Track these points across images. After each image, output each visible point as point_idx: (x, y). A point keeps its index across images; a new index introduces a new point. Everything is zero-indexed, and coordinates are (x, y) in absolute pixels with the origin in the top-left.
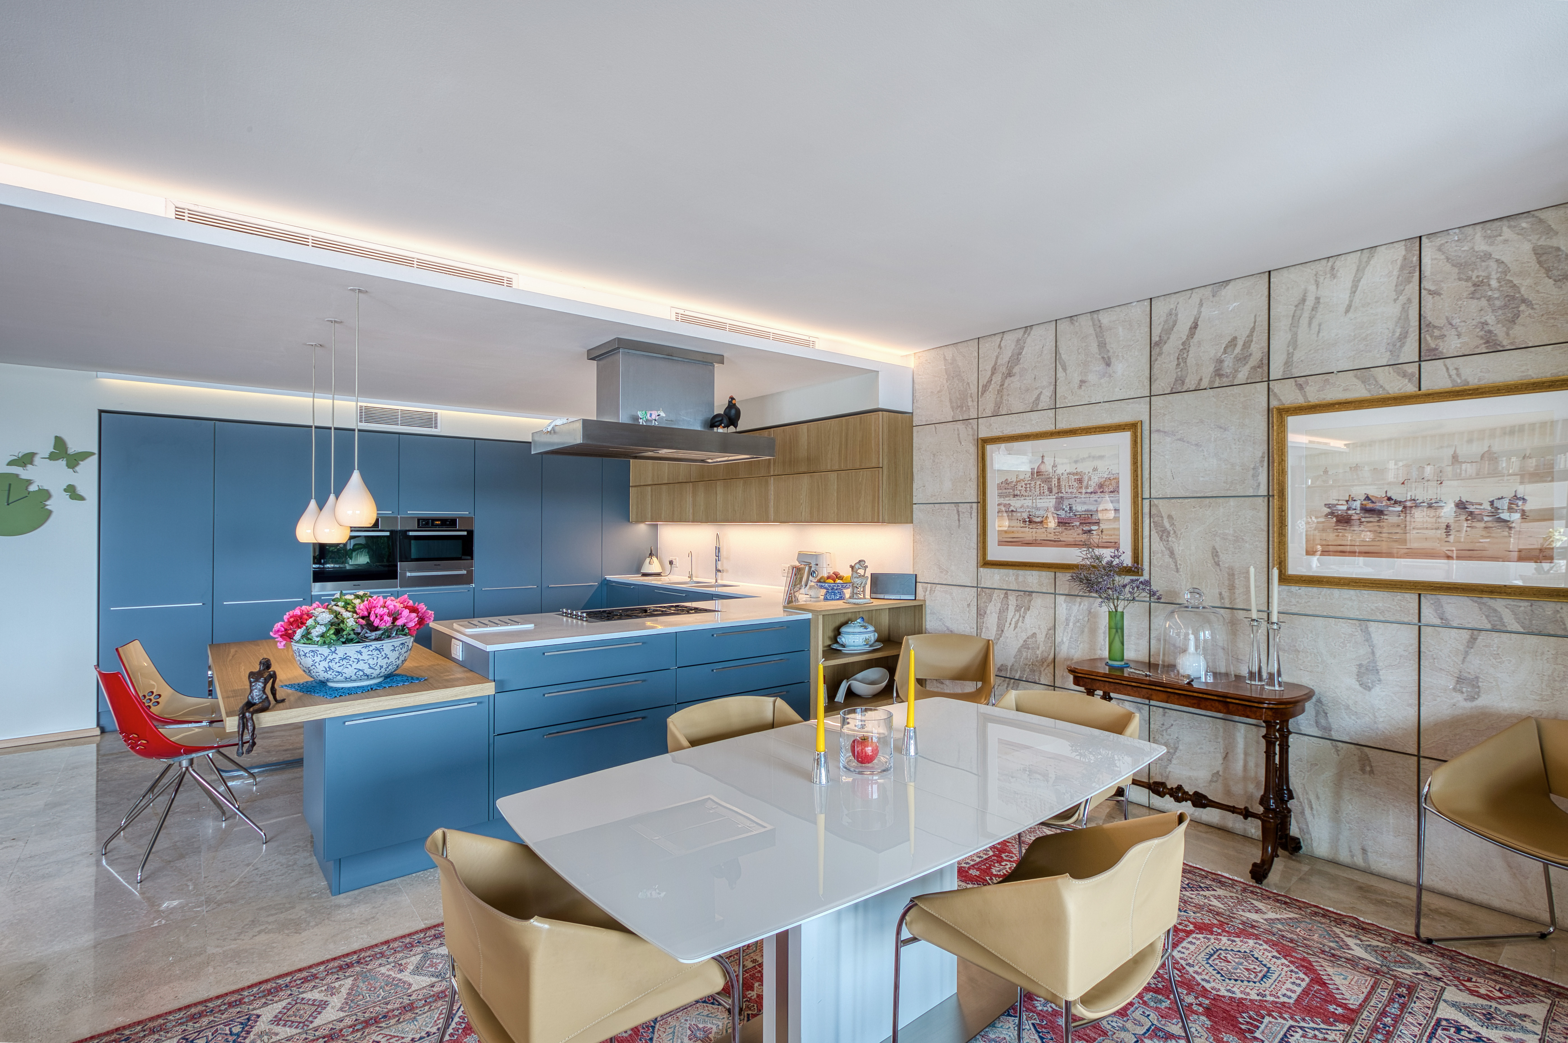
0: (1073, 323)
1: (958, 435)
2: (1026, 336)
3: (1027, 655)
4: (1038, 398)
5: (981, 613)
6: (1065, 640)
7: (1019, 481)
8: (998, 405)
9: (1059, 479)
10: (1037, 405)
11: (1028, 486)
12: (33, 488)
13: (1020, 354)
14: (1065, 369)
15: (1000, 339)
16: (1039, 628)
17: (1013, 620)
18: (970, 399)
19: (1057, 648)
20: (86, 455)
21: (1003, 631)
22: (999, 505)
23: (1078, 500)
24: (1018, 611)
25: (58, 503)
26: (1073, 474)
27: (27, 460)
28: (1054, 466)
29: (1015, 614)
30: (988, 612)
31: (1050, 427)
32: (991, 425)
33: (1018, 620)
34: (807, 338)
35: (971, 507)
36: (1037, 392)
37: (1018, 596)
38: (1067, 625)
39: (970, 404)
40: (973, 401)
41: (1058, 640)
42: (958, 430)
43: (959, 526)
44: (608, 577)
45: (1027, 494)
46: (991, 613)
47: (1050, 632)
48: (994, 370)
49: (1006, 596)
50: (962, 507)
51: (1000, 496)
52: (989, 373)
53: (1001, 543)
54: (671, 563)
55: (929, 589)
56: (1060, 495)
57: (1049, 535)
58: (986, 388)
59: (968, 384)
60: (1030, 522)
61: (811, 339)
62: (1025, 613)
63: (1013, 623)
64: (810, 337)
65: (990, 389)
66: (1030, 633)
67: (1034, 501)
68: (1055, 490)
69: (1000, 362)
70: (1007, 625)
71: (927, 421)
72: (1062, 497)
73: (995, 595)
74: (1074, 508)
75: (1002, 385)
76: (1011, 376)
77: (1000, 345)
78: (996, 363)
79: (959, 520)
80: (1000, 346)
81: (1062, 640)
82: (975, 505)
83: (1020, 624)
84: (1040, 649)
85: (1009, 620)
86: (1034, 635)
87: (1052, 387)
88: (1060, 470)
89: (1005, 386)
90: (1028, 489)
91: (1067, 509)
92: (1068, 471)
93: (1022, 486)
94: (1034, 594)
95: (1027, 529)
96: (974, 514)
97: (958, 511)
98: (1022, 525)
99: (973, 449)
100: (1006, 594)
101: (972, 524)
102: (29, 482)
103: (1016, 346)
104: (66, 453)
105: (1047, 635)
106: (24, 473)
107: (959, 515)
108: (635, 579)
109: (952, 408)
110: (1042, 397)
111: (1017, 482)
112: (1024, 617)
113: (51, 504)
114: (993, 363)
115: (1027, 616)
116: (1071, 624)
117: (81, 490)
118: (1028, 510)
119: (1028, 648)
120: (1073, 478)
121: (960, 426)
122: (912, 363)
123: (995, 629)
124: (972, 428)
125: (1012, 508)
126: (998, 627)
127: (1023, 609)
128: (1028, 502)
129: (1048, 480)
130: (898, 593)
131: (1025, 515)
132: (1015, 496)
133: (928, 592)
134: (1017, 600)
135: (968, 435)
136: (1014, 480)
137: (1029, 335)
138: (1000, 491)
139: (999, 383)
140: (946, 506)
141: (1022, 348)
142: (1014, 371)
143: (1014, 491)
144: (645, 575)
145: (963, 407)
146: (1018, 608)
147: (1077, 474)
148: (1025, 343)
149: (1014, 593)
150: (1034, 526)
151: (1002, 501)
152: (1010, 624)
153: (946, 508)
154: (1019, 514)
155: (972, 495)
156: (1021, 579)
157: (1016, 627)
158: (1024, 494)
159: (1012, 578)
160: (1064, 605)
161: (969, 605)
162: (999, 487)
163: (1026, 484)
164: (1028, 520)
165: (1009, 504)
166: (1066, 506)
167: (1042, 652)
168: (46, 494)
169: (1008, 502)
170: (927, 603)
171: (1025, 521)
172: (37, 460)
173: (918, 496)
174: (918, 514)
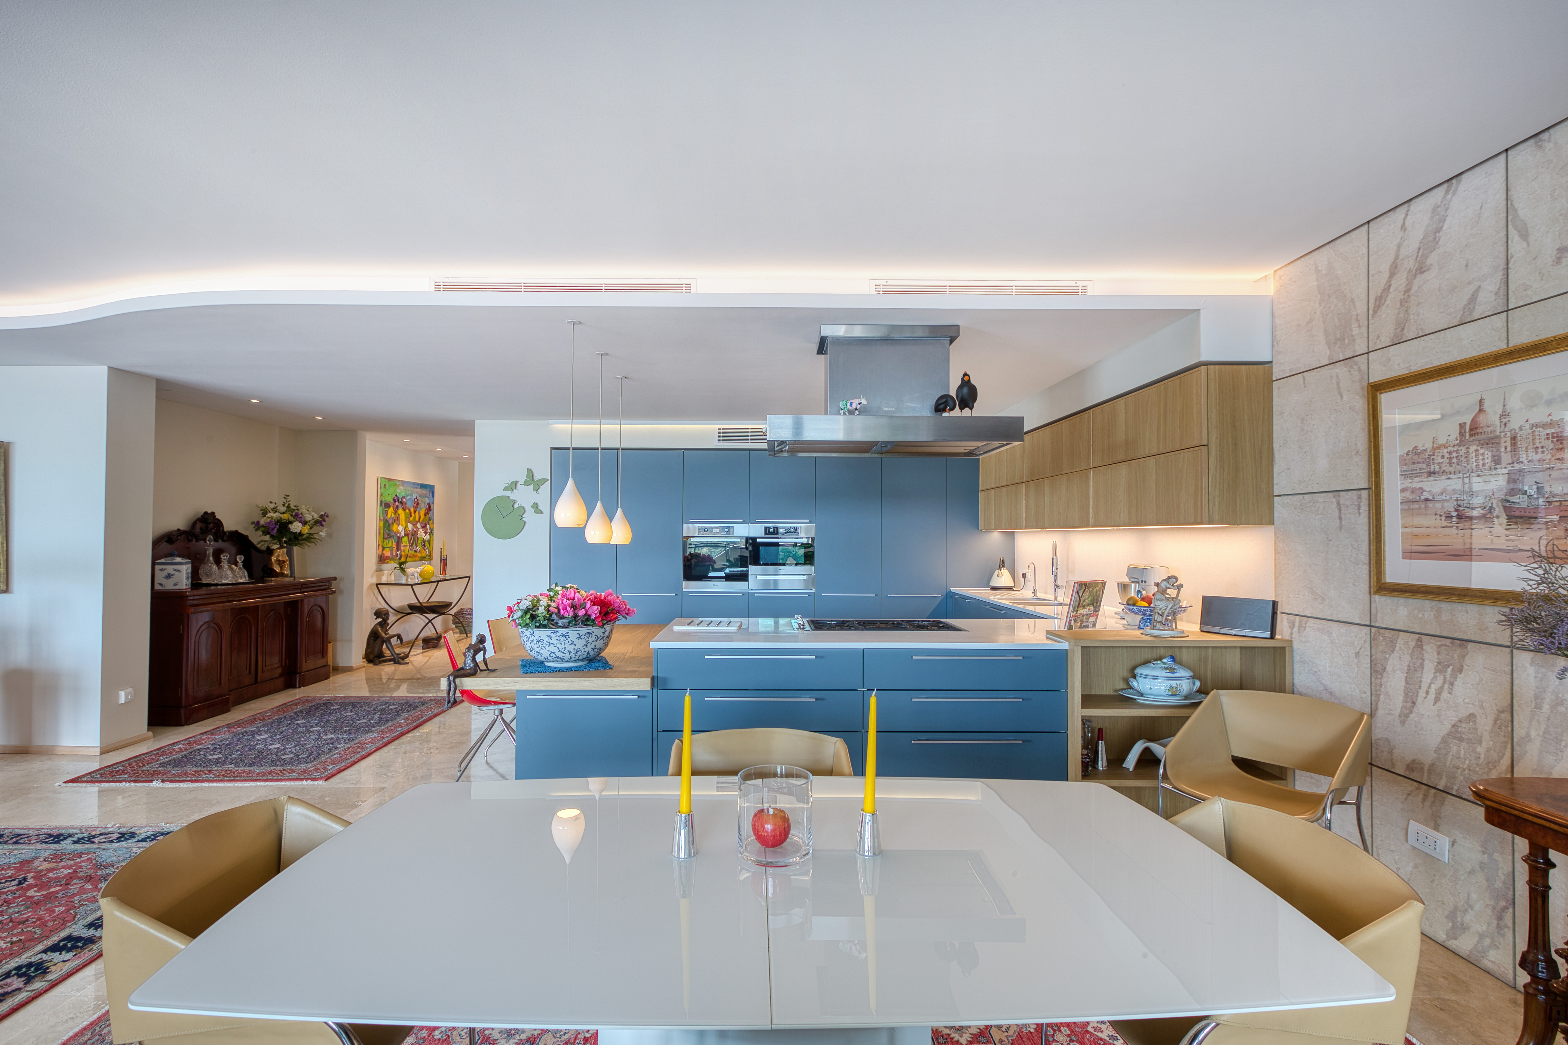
0: (1540, 147)
1: (1338, 384)
2: (1449, 196)
3: (1459, 752)
4: (1473, 299)
5: (1377, 670)
6: (1533, 734)
7: (1438, 448)
8: (1401, 325)
9: (1514, 438)
10: (1472, 311)
11: (1454, 455)
12: (516, 506)
13: (1439, 230)
14: (1524, 236)
15: (1403, 216)
16: (1481, 707)
17: (1433, 686)
18: (1355, 325)
19: (1516, 748)
20: (544, 481)
21: (1414, 703)
22: (1403, 490)
23: (1554, 474)
24: (1440, 671)
25: (529, 516)
26: (1544, 426)
27: (513, 486)
28: (1504, 415)
29: (1435, 677)
30: (1389, 668)
31: (1500, 346)
32: (1389, 360)
33: (1442, 687)
34: (1073, 284)
35: (1360, 497)
36: (1472, 288)
37: (1440, 647)
38: (1538, 707)
39: (1355, 331)
40: (1359, 326)
41: (1519, 733)
42: (1337, 376)
43: (1341, 528)
44: (953, 589)
45: (1452, 469)
46: (1394, 671)
47: (1503, 715)
48: (1394, 270)
49: (1419, 645)
50: (1345, 498)
51: (1405, 475)
52: (1386, 275)
53: (1409, 554)
54: (1024, 576)
55: (1297, 624)
56: (1517, 466)
57: (1496, 540)
58: (1380, 301)
59: (1353, 300)
60: (1460, 517)
61: (1079, 284)
62: (1454, 676)
63: (1432, 691)
64: (1076, 282)
65: (1388, 302)
66: (1464, 713)
67: (1466, 480)
68: (1506, 458)
69: (1403, 252)
70: (1422, 694)
71: (1291, 370)
72: (1520, 471)
73: (1400, 643)
74: (1547, 489)
75: (1408, 290)
76: (1422, 273)
77: (1404, 224)
78: (1397, 257)
79: (1340, 518)
80: (1403, 228)
81: (1528, 735)
82: (1365, 494)
83: (1445, 695)
84: (1484, 744)
85: (1424, 686)
86: (1471, 717)
87: (1500, 275)
88: (1515, 423)
89: (1413, 291)
90: (1455, 460)
91: (1533, 491)
92: (1531, 422)
93: (1443, 457)
94: (1470, 646)
95: (1454, 531)
96: (1364, 508)
97: (1339, 504)
98: (1445, 524)
99: (1360, 404)
100: (1419, 640)
101: (1361, 523)
102: (515, 502)
103: (1432, 218)
104: (533, 480)
105: (1496, 720)
106: (513, 496)
107: (1340, 510)
108: (985, 594)
109: (1328, 343)
110: (1481, 296)
111: (1434, 449)
112: (1452, 684)
113: (526, 517)
114: (1392, 257)
115: (1458, 683)
116: (1546, 707)
117: (541, 507)
118: (1454, 497)
119: (1461, 740)
120: (1543, 432)
121: (1340, 370)
122: (1270, 289)
123: (1401, 698)
124: (1359, 370)
125: (1426, 495)
126: (1406, 695)
127: (1449, 670)
128: (1454, 484)
129: (1492, 442)
130: (1242, 626)
131: (1450, 507)
132: (1431, 474)
133: (1296, 629)
134: (1439, 653)
135: (1353, 381)
136: (1429, 446)
137: (1454, 193)
138: (1405, 468)
139: (1402, 288)
140: (1321, 498)
141: (1443, 220)
142: (1428, 262)
143: (1429, 465)
144: (994, 588)
145: (1344, 339)
146: (1441, 668)
147: (1551, 424)
148: (1447, 209)
149: (1433, 640)
150: (1467, 524)
151: (1408, 483)
152: (1427, 693)
153: (1321, 500)
154: (1439, 505)
155: (1359, 477)
156: (1445, 617)
157: (1437, 700)
158: (1447, 468)
159: (1429, 615)
160: (1531, 670)
161: (1357, 654)
162: (1403, 461)
163: (1450, 453)
164: (1455, 514)
165: (1421, 488)
166: (1530, 487)
167: (1488, 750)
168: (523, 510)
169: (1418, 486)
170: (1296, 645)
171: (1449, 517)
172: (518, 485)
173: (1281, 484)
174: (1281, 509)
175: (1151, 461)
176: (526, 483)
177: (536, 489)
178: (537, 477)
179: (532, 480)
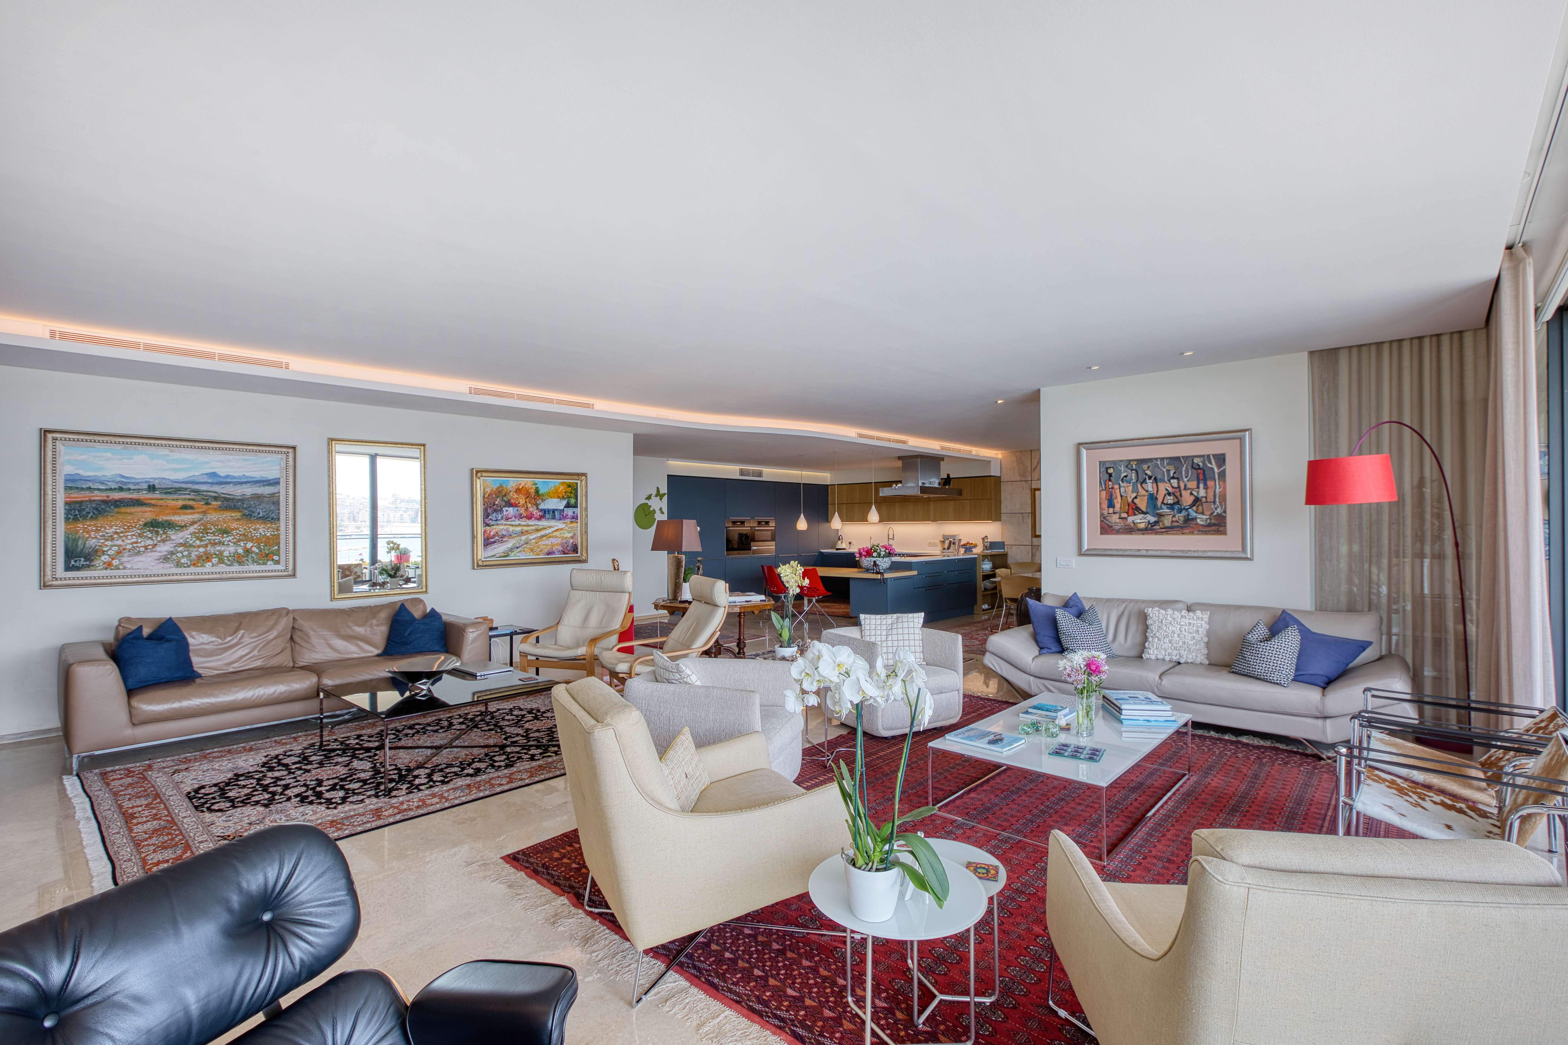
1: (1023, 486)
5: (1033, 555)
12: (651, 509)
18: (1027, 473)
20: (665, 494)
25: (658, 515)
27: (649, 497)
30: (1037, 555)
32: (1037, 483)
35: (1029, 515)
40: (1029, 474)
43: (1023, 522)
44: (822, 551)
50: (1024, 515)
52: (1036, 464)
54: (850, 543)
55: (1008, 548)
58: (1035, 469)
59: (1027, 467)
71: (1006, 481)
96: (1030, 517)
99: (1029, 492)
101: (1029, 521)
102: (650, 506)
106: (650, 503)
107: (1023, 518)
108: (834, 551)
109: (1020, 476)
113: (656, 516)
117: (663, 509)
121: (1023, 483)
122: (1000, 456)
124: (1029, 484)
130: (1000, 549)
135: (1027, 487)
144: (838, 549)
145: (1024, 476)
153: (1017, 515)
155: (1029, 509)
161: (1028, 553)
168: (654, 511)
170: (1008, 553)
172: (652, 497)
173: (1004, 510)
174: (1003, 517)
175: (968, 502)
176: (656, 496)
177: (661, 499)
178: (662, 492)
179: (659, 495)
